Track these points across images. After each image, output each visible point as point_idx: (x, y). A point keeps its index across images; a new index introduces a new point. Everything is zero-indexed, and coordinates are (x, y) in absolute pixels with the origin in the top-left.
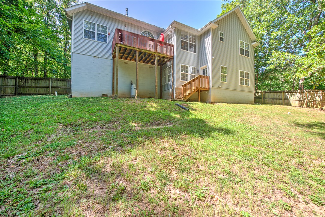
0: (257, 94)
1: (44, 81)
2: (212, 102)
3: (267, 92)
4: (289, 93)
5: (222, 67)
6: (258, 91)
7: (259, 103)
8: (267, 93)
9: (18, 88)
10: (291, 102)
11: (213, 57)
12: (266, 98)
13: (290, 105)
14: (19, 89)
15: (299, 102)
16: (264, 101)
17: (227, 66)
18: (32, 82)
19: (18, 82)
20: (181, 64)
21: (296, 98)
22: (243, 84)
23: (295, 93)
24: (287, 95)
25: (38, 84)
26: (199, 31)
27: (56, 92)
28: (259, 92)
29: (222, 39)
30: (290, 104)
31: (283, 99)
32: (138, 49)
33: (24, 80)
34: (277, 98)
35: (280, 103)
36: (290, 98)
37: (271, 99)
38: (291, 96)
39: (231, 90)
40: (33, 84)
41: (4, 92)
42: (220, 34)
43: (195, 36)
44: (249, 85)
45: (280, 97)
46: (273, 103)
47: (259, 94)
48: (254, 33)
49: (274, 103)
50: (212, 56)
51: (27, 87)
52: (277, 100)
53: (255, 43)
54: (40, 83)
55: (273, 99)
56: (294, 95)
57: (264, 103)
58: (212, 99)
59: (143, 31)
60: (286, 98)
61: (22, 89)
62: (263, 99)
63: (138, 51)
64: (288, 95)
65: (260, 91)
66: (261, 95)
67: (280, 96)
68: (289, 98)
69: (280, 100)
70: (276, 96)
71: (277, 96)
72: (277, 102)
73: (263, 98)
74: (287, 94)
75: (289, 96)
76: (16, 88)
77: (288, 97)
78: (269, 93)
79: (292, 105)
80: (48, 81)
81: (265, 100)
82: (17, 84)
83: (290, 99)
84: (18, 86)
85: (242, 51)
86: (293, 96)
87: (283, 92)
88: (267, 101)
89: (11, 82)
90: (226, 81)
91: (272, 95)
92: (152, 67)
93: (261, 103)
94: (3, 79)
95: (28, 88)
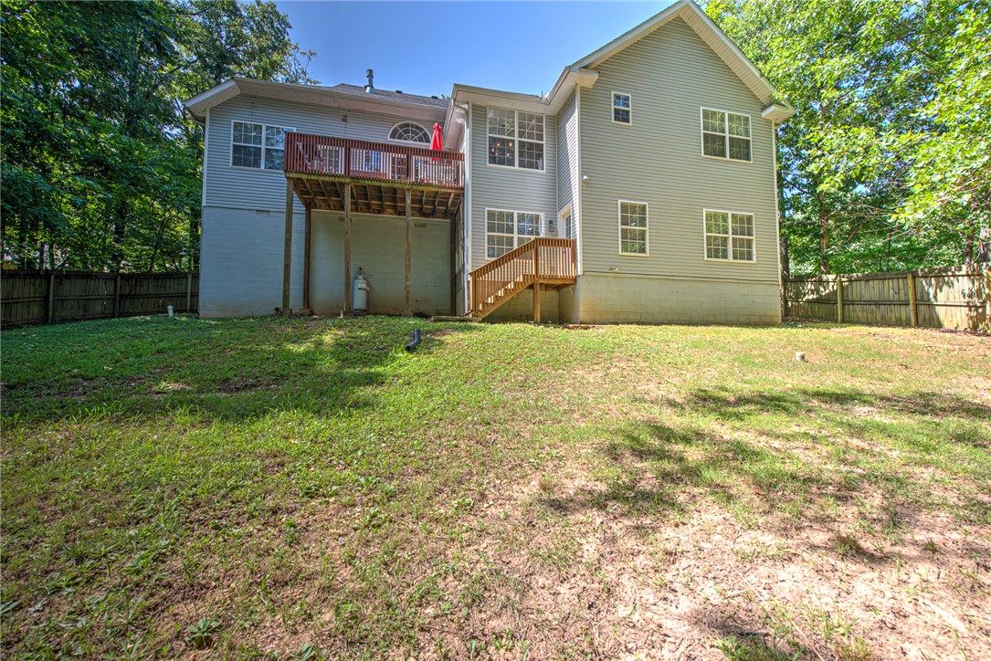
0: (822, 289)
1: (176, 281)
2: (585, 320)
3: (856, 280)
4: (933, 279)
5: (624, 208)
6: (824, 277)
7: (829, 320)
8: (854, 283)
9: (120, 301)
10: (941, 311)
11: (585, 177)
12: (853, 303)
13: (938, 325)
14: (122, 303)
15: (970, 310)
16: (846, 312)
17: (645, 201)
18: (151, 286)
19: (121, 288)
20: (487, 209)
21: (957, 295)
22: (726, 257)
23: (952, 278)
24: (926, 288)
25: (163, 288)
26: (548, 103)
27: (170, 308)
28: (828, 282)
29: (622, 116)
30: (935, 323)
31: (911, 302)
32: (348, 181)
33: (134, 281)
34: (892, 299)
35: (904, 317)
36: (935, 297)
37: (869, 303)
38: (941, 291)
39: (669, 278)
40: (152, 290)
41: (85, 310)
42: (613, 100)
43: (540, 119)
44: (754, 258)
45: (902, 297)
46: (879, 318)
47: (830, 288)
48: (762, 75)
49: (882, 318)
50: (582, 173)
51: (139, 296)
52: (892, 306)
53: (773, 108)
54: (168, 285)
55: (878, 304)
56: (950, 285)
57: (847, 321)
58: (582, 312)
59: (396, 126)
60: (922, 300)
61: (128, 303)
62: (843, 305)
63: (348, 184)
64: (930, 285)
65: (831, 277)
66: (834, 293)
67: (902, 292)
68: (931, 296)
69: (903, 308)
70: (886, 291)
71: (891, 291)
72: (893, 314)
73: (843, 300)
74: (924, 284)
75: (931, 291)
76: (114, 299)
77: (928, 294)
78: (863, 283)
79: (947, 325)
80: (185, 280)
81: (851, 306)
82: (118, 292)
83: (936, 300)
84: (121, 296)
85: (714, 145)
86: (945, 288)
87: (910, 276)
88: (858, 311)
89: (105, 289)
90: (643, 251)
91: (872, 290)
92: (424, 225)
93: (836, 321)
94: (85, 280)
95: (141, 300)
